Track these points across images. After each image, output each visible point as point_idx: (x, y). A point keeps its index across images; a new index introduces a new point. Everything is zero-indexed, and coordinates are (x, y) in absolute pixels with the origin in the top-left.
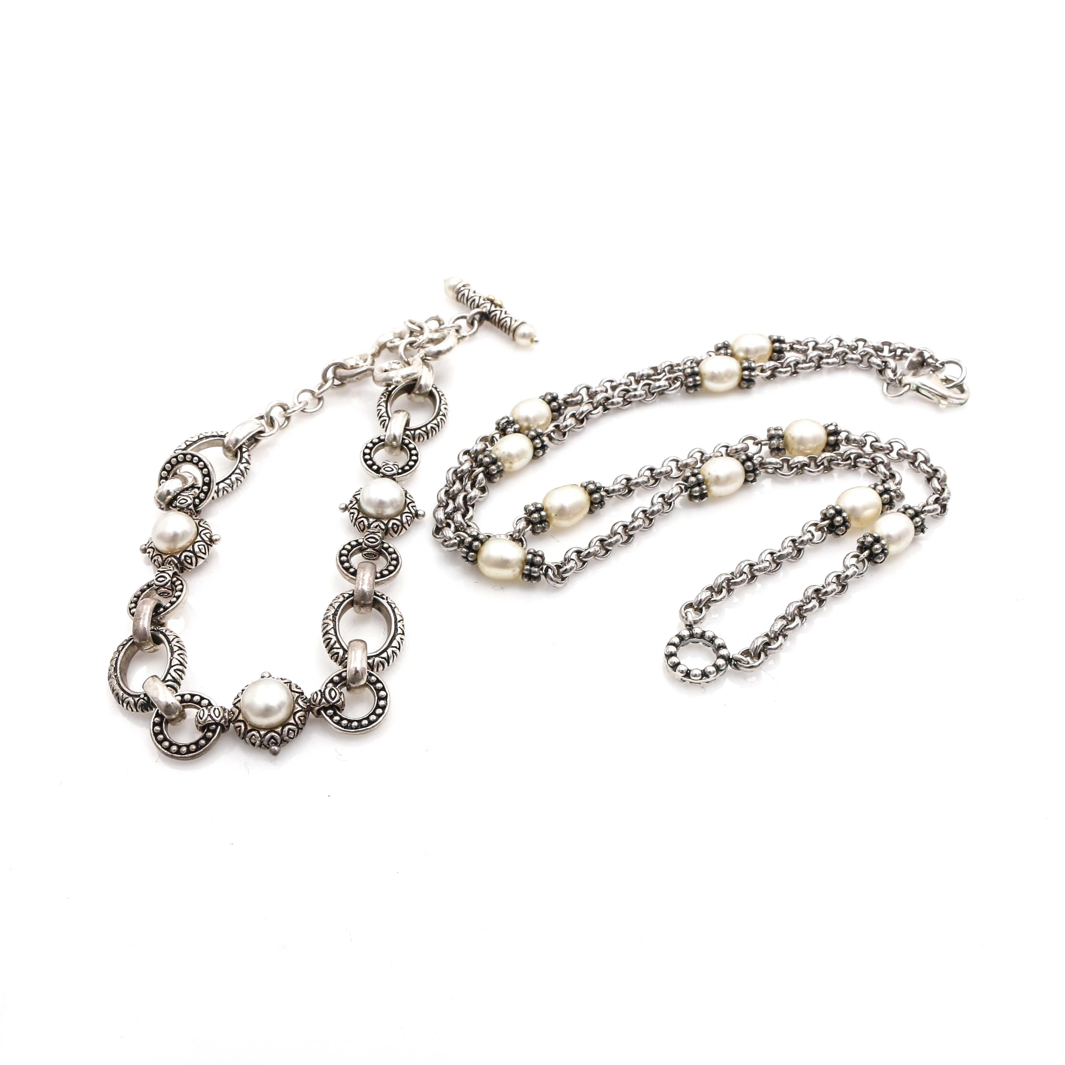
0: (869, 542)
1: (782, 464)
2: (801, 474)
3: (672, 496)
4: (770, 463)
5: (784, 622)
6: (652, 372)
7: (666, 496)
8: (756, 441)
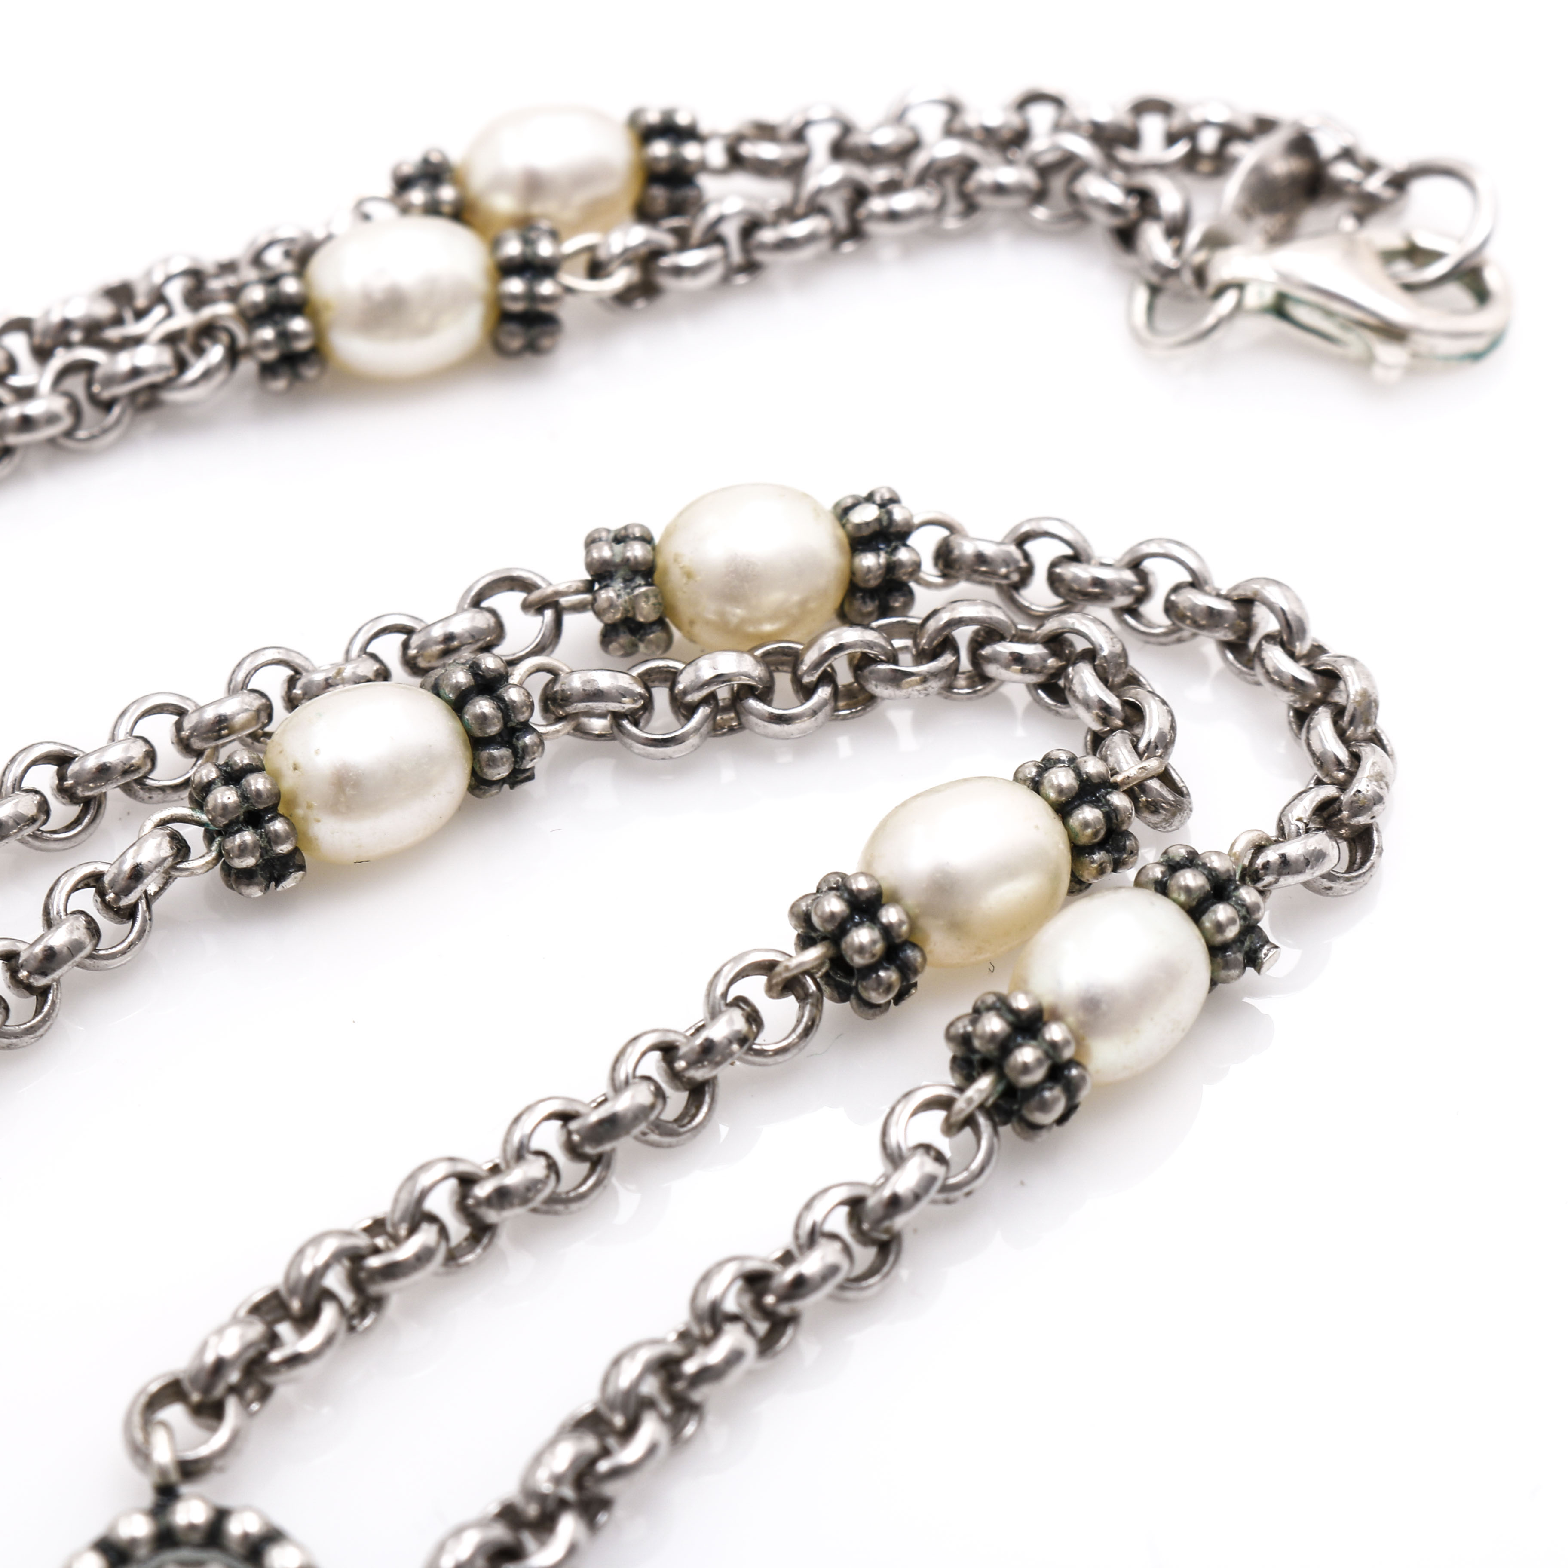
0: (993, 1036)
1: (641, 696)
2: (732, 730)
3: (137, 874)
4: (598, 695)
5: (590, 1444)
6: (104, 310)
7: (107, 879)
8: (535, 595)
